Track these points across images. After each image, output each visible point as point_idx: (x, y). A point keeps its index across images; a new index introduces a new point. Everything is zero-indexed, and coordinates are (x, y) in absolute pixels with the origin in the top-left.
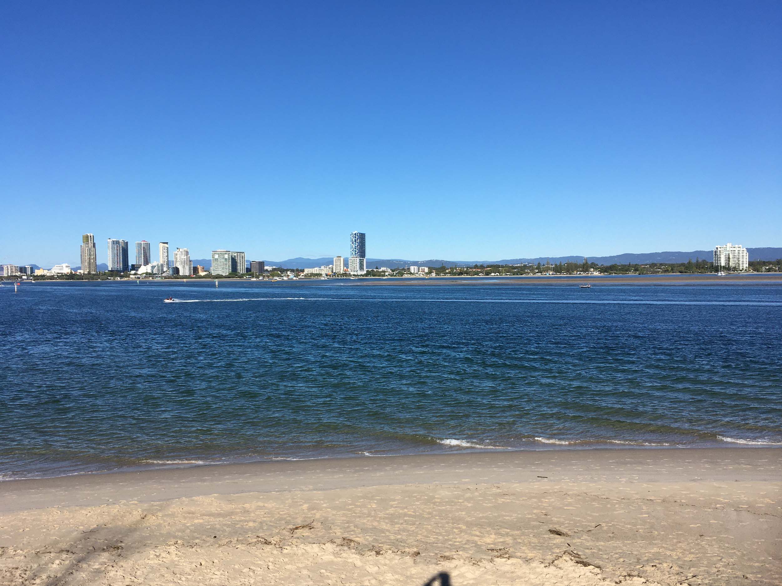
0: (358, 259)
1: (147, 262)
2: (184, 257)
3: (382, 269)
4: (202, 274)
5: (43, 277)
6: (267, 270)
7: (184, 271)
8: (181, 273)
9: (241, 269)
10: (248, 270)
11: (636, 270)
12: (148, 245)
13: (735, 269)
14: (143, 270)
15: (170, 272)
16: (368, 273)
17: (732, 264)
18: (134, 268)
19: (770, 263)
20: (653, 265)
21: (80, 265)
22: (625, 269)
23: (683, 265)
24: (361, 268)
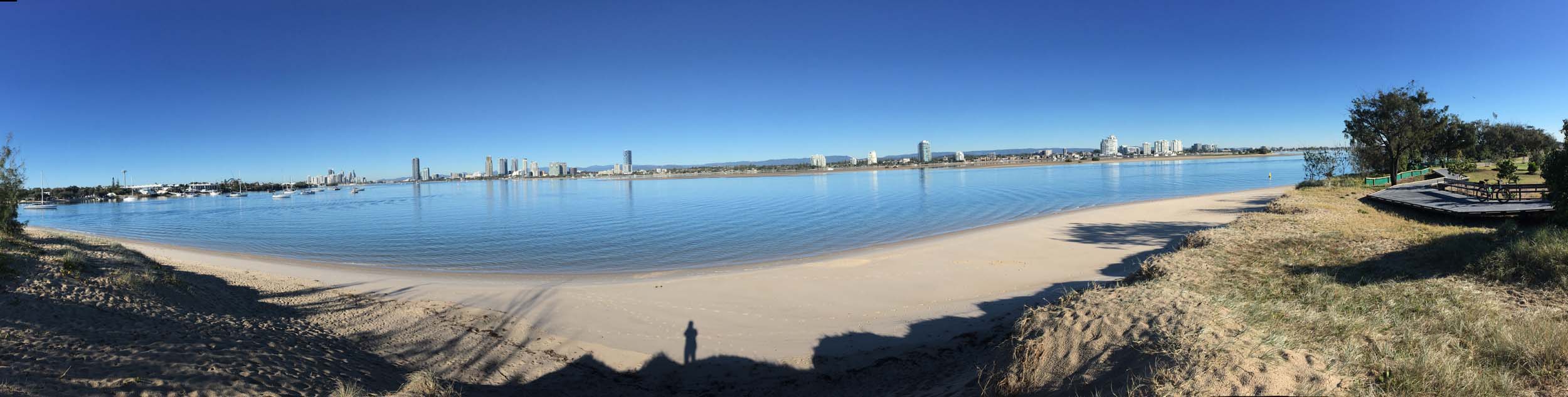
0: (627, 166)
1: (516, 170)
2: (535, 167)
3: (642, 171)
4: (544, 175)
5: (469, 179)
6: (578, 173)
7: (535, 174)
8: (534, 175)
9: (565, 172)
10: (568, 173)
11: (776, 168)
12: (517, 160)
13: (820, 167)
14: (515, 174)
15: (528, 174)
16: (634, 173)
17: (819, 164)
18: (511, 172)
19: (835, 163)
20: (783, 166)
21: (485, 172)
22: (770, 168)
23: (797, 165)
24: (630, 171)
